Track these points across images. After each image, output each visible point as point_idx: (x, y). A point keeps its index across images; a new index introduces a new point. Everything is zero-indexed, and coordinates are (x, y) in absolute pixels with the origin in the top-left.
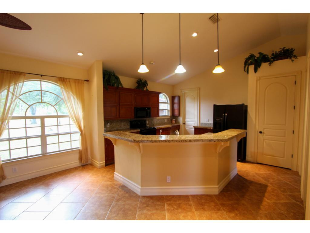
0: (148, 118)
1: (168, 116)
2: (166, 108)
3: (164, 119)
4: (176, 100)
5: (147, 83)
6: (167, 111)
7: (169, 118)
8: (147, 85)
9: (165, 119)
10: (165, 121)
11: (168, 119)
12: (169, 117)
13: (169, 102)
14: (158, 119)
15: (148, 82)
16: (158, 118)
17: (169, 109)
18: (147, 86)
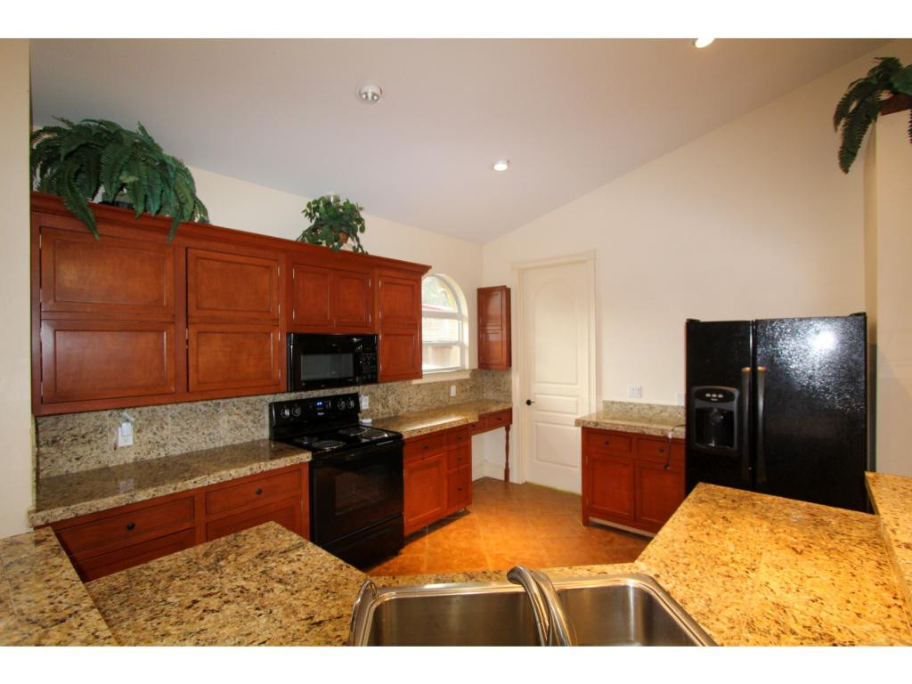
0: (367, 388)
1: (459, 371)
2: (455, 339)
3: (444, 386)
4: (496, 305)
5: (360, 220)
6: (456, 350)
7: (466, 380)
8: (362, 230)
9: (450, 383)
10: (449, 393)
11: (460, 383)
12: (467, 376)
13: (465, 311)
14: (419, 386)
15: (363, 215)
16: (415, 382)
17: (466, 340)
18: (359, 234)
